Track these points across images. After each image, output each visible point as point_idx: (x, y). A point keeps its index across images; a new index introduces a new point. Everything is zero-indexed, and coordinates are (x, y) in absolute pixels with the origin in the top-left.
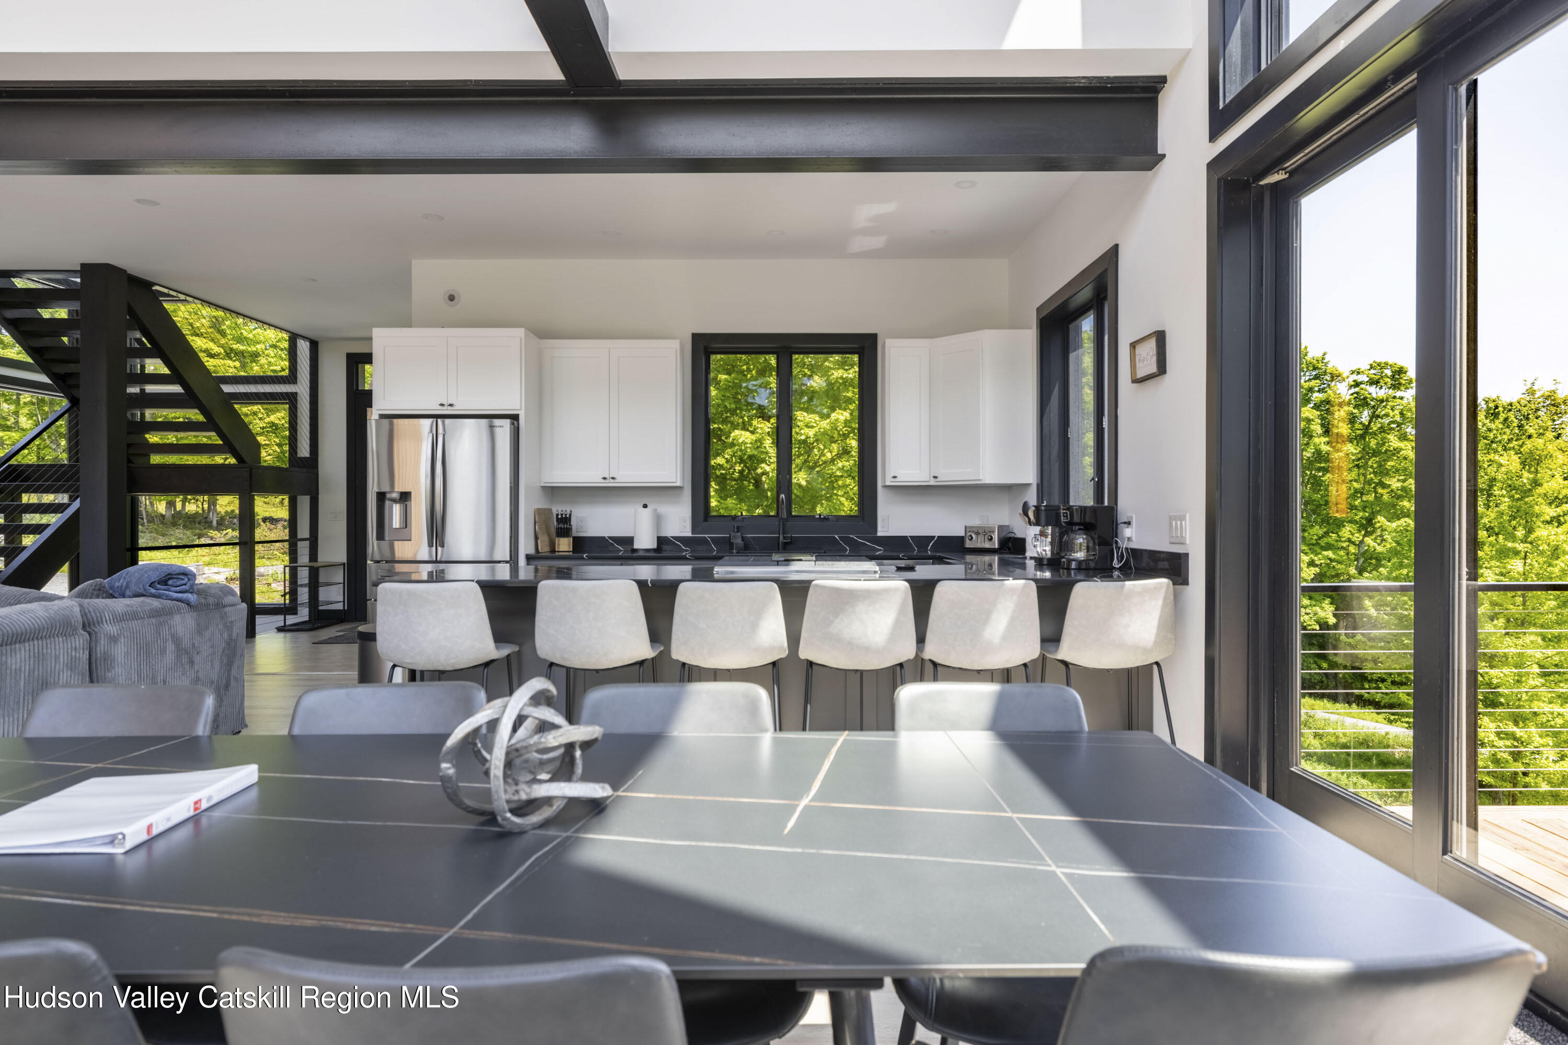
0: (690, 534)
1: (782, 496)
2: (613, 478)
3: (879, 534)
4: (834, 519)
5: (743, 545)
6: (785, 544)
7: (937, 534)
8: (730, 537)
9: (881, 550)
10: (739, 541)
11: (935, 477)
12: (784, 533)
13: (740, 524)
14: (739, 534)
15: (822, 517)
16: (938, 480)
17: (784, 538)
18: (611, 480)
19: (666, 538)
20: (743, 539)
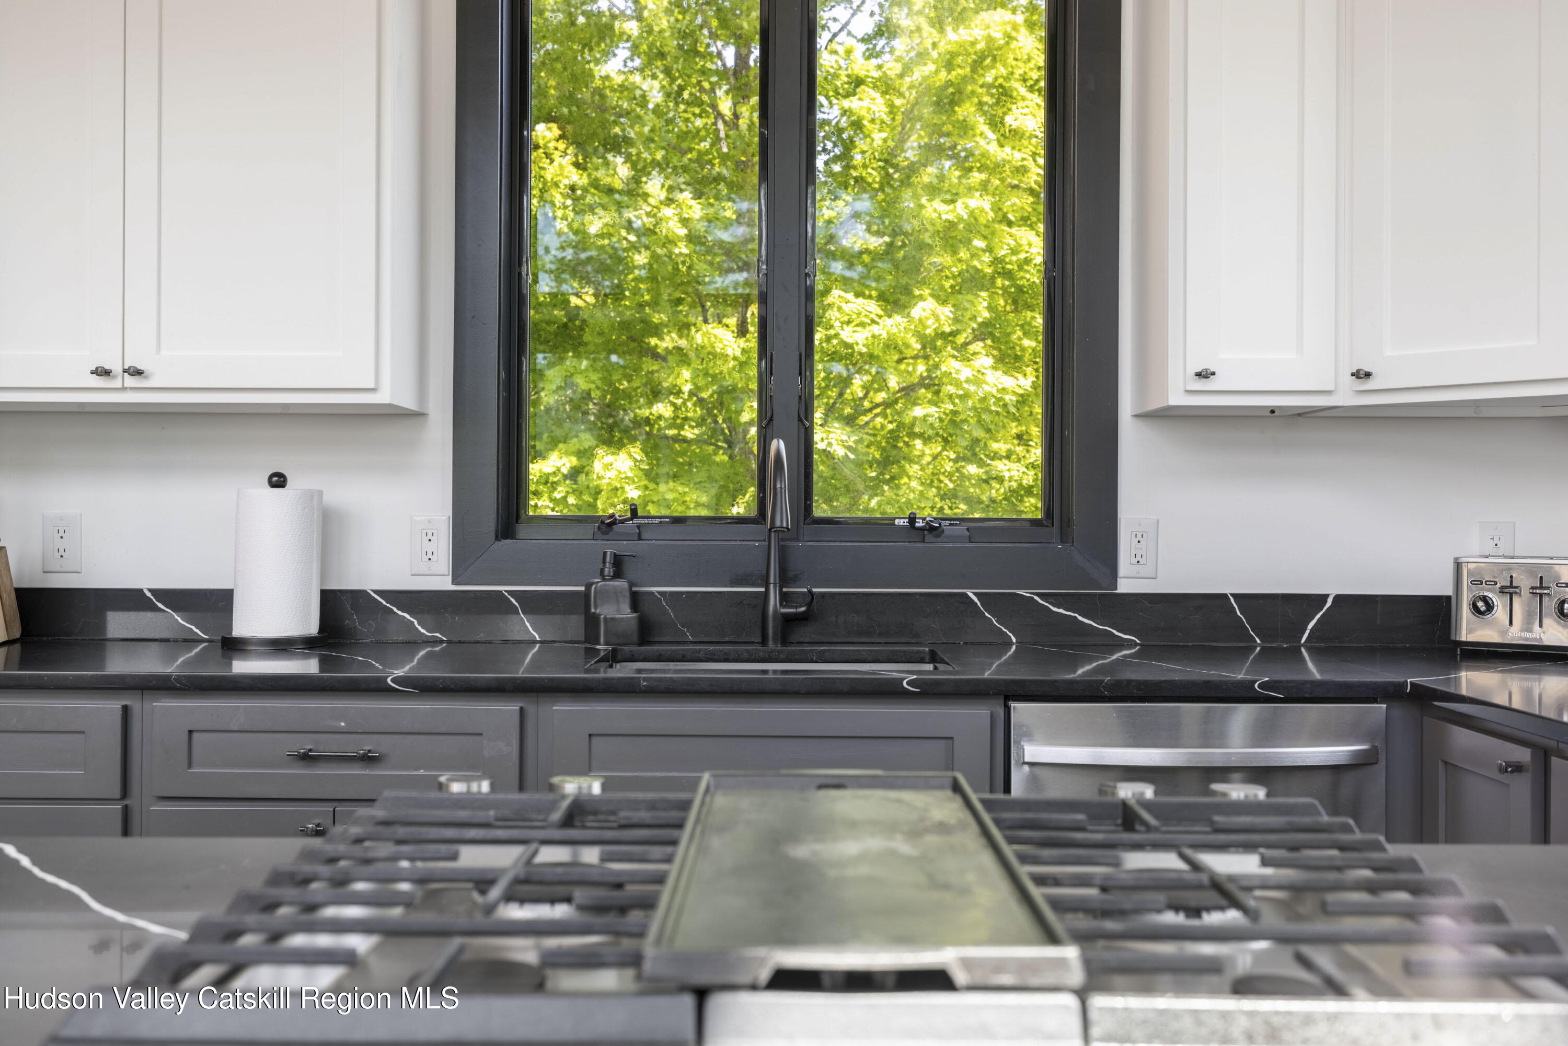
0: (445, 583)
1: (778, 445)
2: (137, 373)
3: (1125, 586)
4: (961, 529)
5: (634, 626)
6: (789, 622)
7: (1333, 588)
8: (586, 595)
9: (1131, 644)
10: (625, 613)
11: (1362, 375)
12: (785, 579)
13: (624, 547)
14: (621, 584)
15: (920, 523)
16: (1370, 385)
17: (785, 599)
18: (130, 381)
19: (358, 597)
20: (636, 600)
